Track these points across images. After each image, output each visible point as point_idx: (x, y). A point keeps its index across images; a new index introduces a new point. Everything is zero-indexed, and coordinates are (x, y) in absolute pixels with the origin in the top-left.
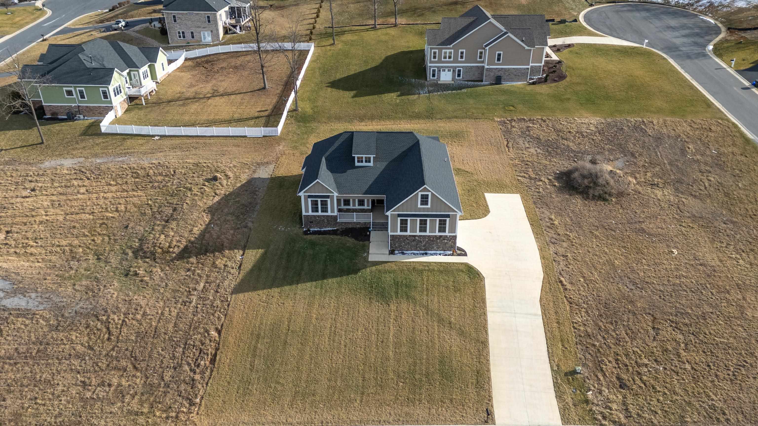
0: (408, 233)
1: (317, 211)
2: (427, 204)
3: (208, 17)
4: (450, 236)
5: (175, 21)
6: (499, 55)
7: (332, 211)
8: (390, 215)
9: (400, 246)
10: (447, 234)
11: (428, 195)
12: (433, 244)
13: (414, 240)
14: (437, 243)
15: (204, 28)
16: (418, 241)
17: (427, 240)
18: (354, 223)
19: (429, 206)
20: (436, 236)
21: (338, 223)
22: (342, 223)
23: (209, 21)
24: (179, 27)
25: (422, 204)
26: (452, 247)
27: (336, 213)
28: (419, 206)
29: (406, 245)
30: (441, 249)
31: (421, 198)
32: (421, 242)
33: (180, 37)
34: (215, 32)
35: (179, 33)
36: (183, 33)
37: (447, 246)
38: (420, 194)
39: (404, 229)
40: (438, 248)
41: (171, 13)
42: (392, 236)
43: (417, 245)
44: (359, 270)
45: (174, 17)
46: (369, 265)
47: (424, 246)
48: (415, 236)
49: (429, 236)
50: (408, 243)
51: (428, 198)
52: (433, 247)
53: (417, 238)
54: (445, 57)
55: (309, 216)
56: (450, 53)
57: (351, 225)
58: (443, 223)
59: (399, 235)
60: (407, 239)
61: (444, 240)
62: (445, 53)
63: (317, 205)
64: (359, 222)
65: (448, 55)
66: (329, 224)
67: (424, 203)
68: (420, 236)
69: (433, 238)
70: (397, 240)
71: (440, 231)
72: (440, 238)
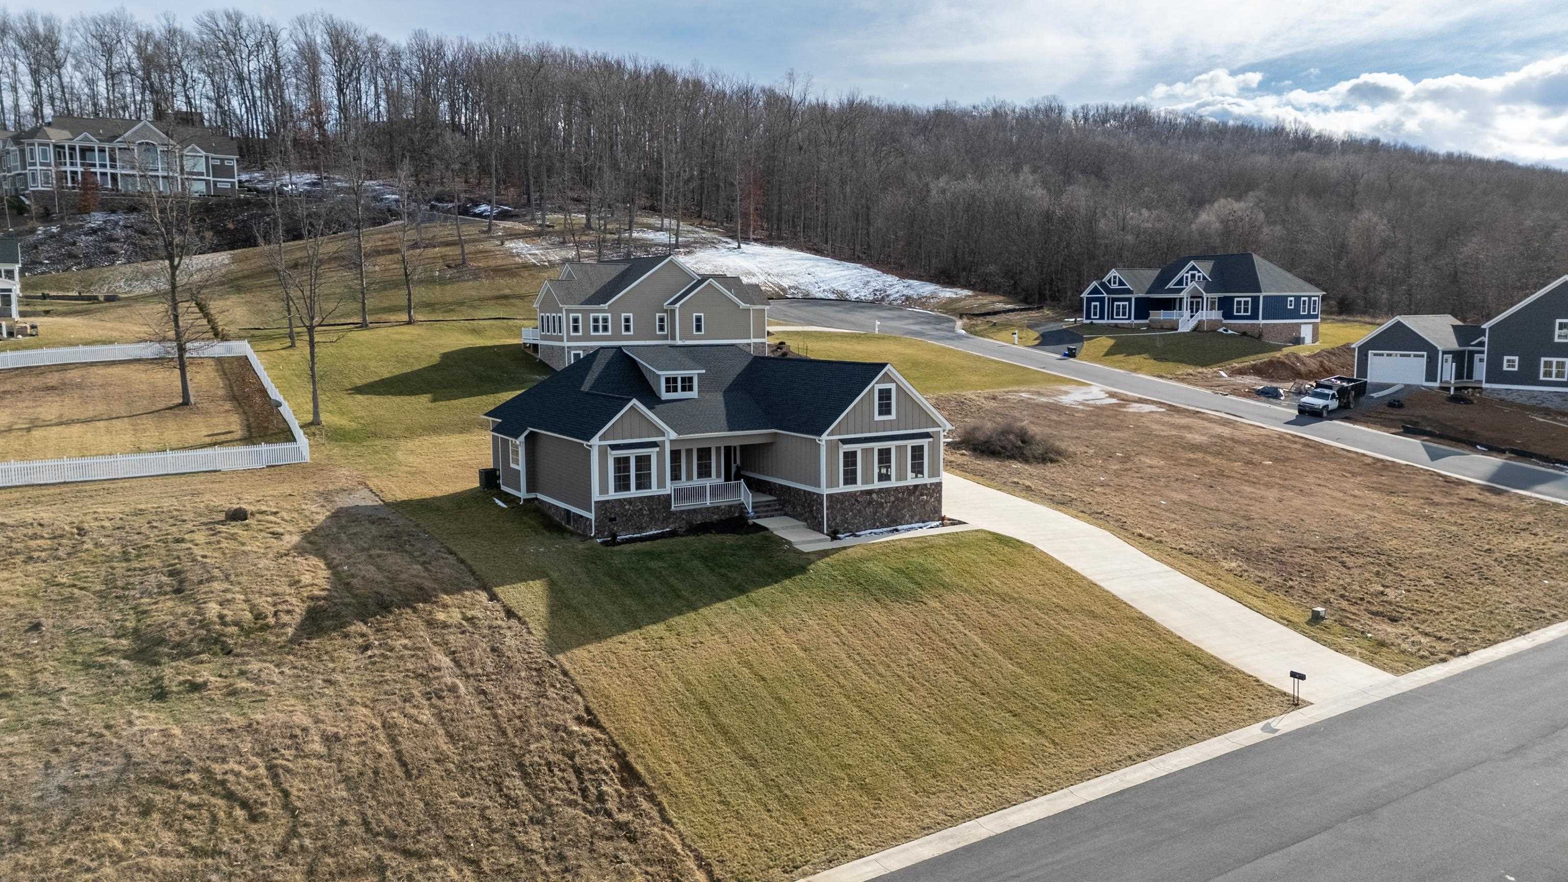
0: (859, 487)
1: (627, 488)
2: (890, 413)
4: (931, 484)
6: (698, 320)
7: (662, 484)
8: (824, 444)
9: (844, 521)
10: (926, 479)
11: (890, 390)
12: (904, 508)
13: (869, 503)
14: (910, 504)
16: (877, 502)
17: (892, 499)
18: (708, 509)
19: (893, 416)
20: (907, 487)
21: (674, 513)
22: (682, 512)
25: (880, 413)
26: (937, 512)
27: (669, 488)
28: (876, 418)
29: (855, 516)
30: (917, 518)
31: (880, 399)
32: (881, 505)
37: (928, 509)
38: (876, 389)
39: (850, 478)
40: (912, 517)
42: (830, 496)
43: (875, 513)
46: (812, 557)
47: (889, 515)
48: (869, 492)
49: (896, 489)
50: (859, 511)
51: (890, 398)
52: (905, 517)
53: (874, 496)
54: (596, 329)
55: (608, 501)
56: (605, 320)
57: (700, 517)
58: (917, 452)
59: (842, 494)
60: (856, 500)
61: (922, 495)
62: (596, 320)
63: (627, 469)
64: (718, 507)
65: (601, 324)
66: (651, 519)
67: (885, 409)
68: (881, 490)
69: (904, 494)
70: (839, 506)
71: (913, 475)
72: (914, 492)
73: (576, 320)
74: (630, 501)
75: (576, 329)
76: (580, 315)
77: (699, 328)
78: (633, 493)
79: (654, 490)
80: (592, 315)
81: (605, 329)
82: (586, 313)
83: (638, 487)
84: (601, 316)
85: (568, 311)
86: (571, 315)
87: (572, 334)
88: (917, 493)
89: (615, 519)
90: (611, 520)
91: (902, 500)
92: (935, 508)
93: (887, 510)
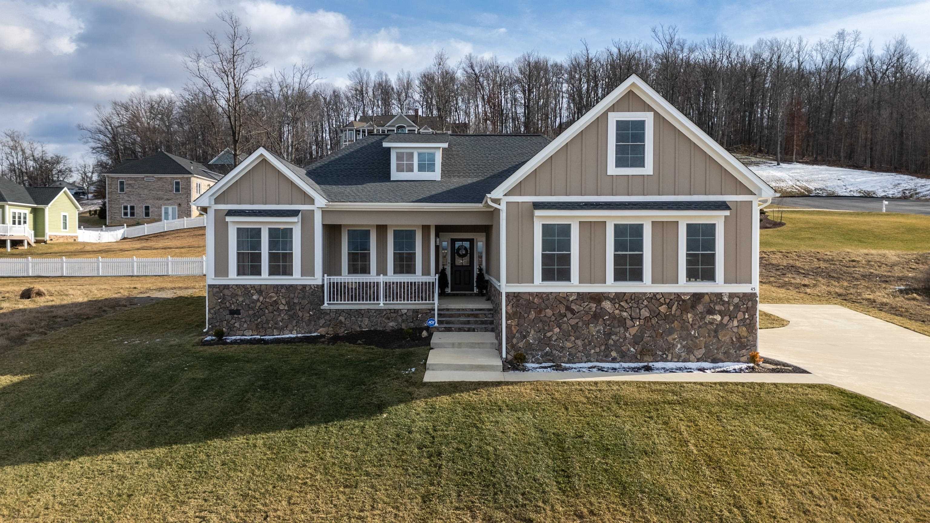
0: (573, 286)
1: (256, 271)
2: (641, 163)
3: (177, 184)
4: (732, 296)
5: (122, 189)
7: (308, 270)
8: (503, 207)
9: (545, 341)
10: (720, 285)
11: (641, 124)
12: (671, 332)
13: (596, 316)
14: (684, 326)
15: (168, 200)
16: (613, 317)
17: (645, 313)
18: (380, 311)
19: (648, 169)
20: (678, 295)
22: (340, 313)
23: (177, 190)
24: (127, 198)
25: (620, 163)
26: (743, 346)
28: (612, 169)
29: (566, 335)
30: (699, 353)
31: (619, 137)
32: (622, 322)
33: (126, 214)
34: (184, 205)
35: (126, 208)
36: (132, 208)
37: (725, 338)
38: (613, 118)
39: (556, 270)
40: (689, 350)
41: (118, 178)
42: (513, 297)
43: (608, 335)
44: (380, 408)
45: (122, 183)
46: (424, 391)
47: (636, 340)
48: (598, 298)
49: (653, 298)
50: (575, 327)
51: (641, 138)
52: (670, 347)
53: (607, 305)
55: (226, 287)
57: (366, 321)
58: (701, 236)
59: (538, 295)
60: (568, 308)
61: (711, 312)
63: (257, 245)
64: (396, 311)
66: (291, 317)
67: (630, 156)
68: (619, 297)
69: (670, 307)
70: (533, 315)
71: (692, 275)
72: (693, 307)
74: (259, 289)
78: (265, 278)
79: (295, 278)
83: (273, 271)
88: (700, 308)
89: (237, 312)
90: (233, 312)
91: (666, 318)
92: (739, 338)
93: (633, 331)
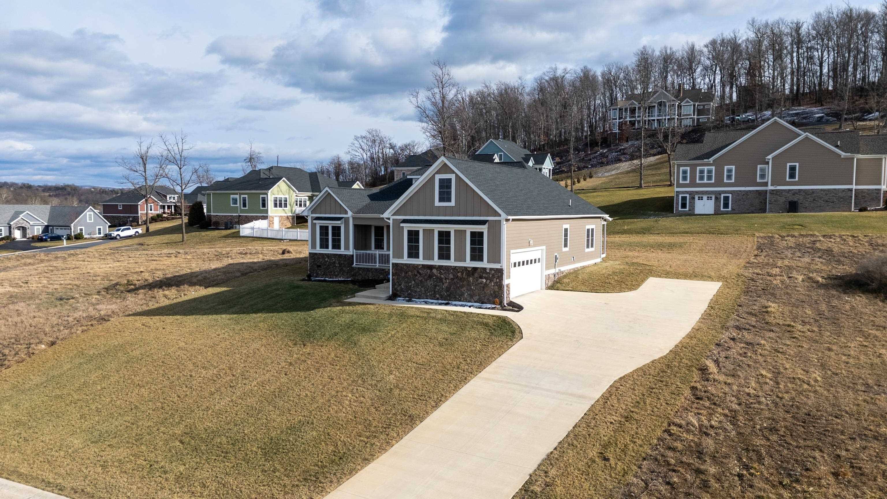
0: (420, 261)
1: (327, 247)
2: (449, 200)
4: (491, 269)
6: (792, 168)
7: (347, 248)
9: (408, 288)
10: (484, 264)
11: (450, 180)
12: (463, 286)
13: (430, 277)
14: (469, 285)
16: (437, 277)
17: (451, 276)
18: (376, 269)
19: (453, 203)
20: (466, 268)
21: (354, 269)
22: (360, 269)
25: (440, 200)
26: (496, 297)
27: (351, 251)
28: (437, 203)
29: (417, 285)
31: (440, 187)
32: (441, 280)
37: (488, 291)
38: (437, 178)
39: (413, 253)
40: (471, 296)
42: (395, 265)
43: (435, 286)
45: (404, 174)
47: (448, 289)
48: (431, 267)
49: (455, 269)
50: (421, 281)
51: (450, 187)
52: (462, 294)
53: (435, 271)
54: (701, 178)
55: (316, 254)
56: (710, 172)
57: (371, 275)
58: (477, 238)
59: (406, 264)
60: (418, 272)
61: (481, 277)
62: (702, 172)
63: (327, 234)
65: (705, 174)
66: (340, 270)
67: (445, 196)
68: (440, 267)
69: (462, 274)
70: (403, 275)
71: (473, 259)
72: (473, 274)
73: (685, 172)
74: (328, 256)
75: (685, 178)
76: (688, 168)
77: (792, 176)
78: (330, 251)
79: (342, 251)
80: (698, 168)
81: (710, 178)
82: (693, 168)
83: (333, 247)
84: (706, 168)
85: (679, 166)
86: (681, 168)
87: (681, 182)
88: (476, 275)
90: (319, 266)
91: (461, 279)
92: (494, 292)
93: (446, 285)
